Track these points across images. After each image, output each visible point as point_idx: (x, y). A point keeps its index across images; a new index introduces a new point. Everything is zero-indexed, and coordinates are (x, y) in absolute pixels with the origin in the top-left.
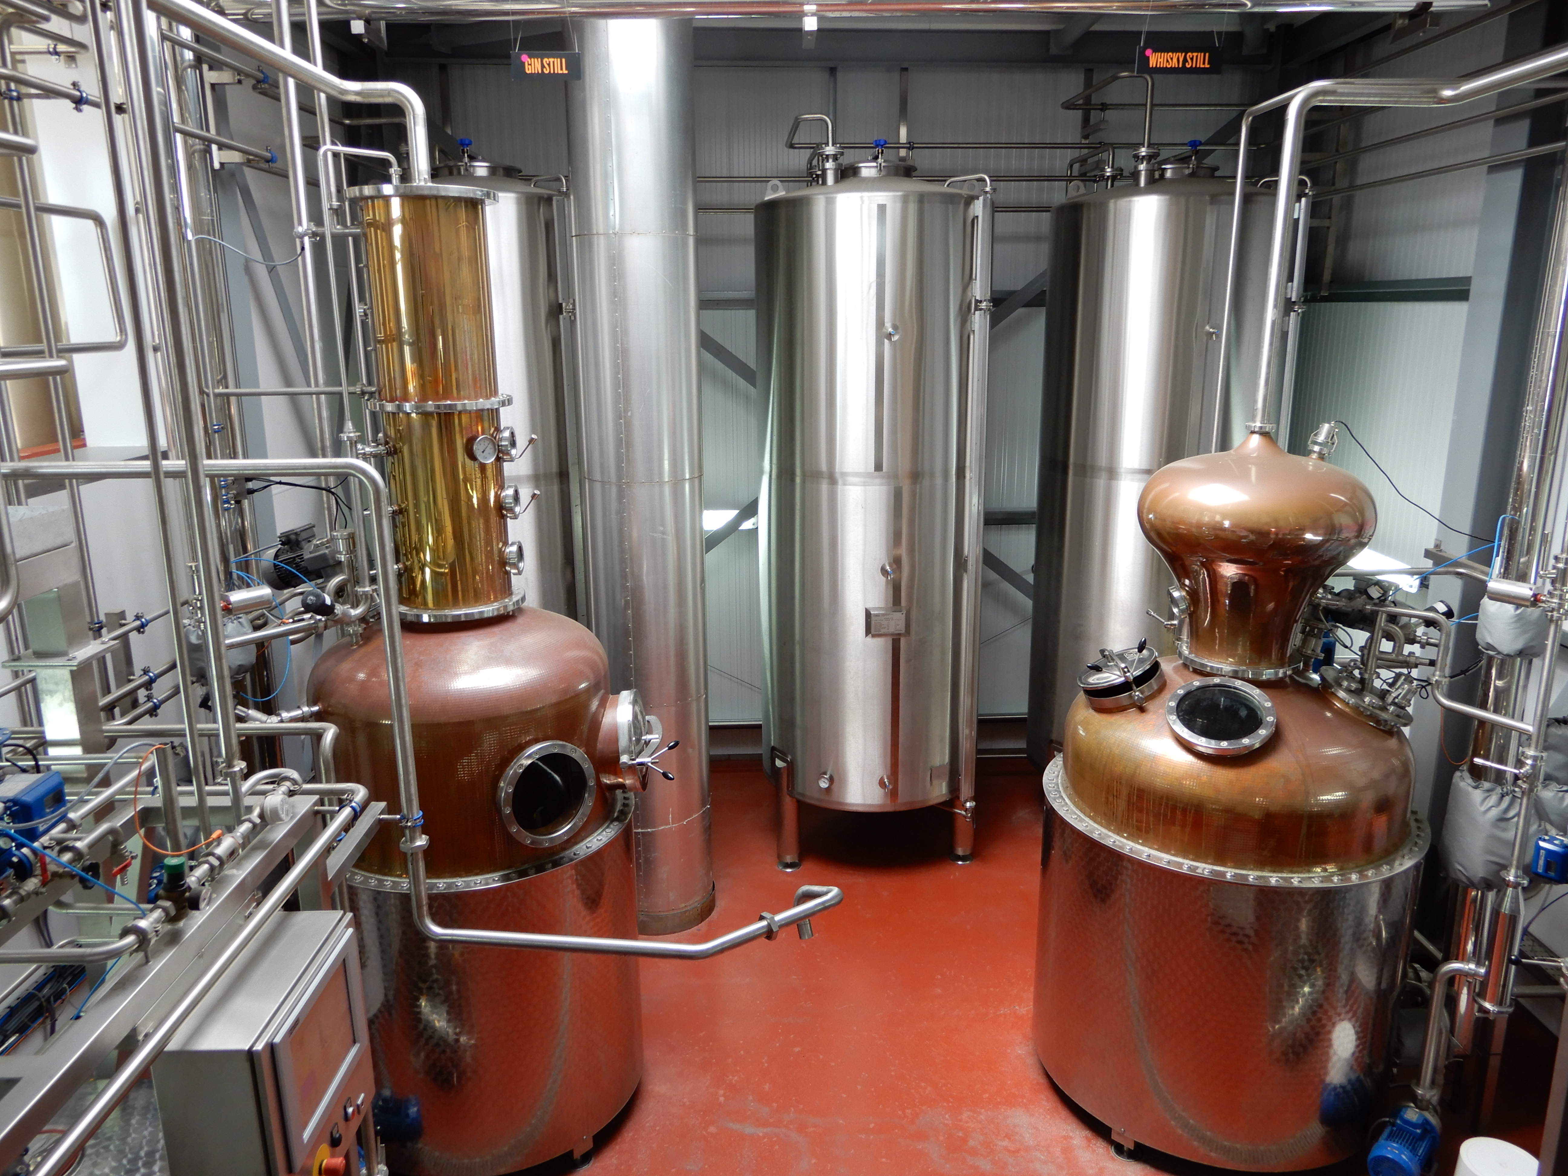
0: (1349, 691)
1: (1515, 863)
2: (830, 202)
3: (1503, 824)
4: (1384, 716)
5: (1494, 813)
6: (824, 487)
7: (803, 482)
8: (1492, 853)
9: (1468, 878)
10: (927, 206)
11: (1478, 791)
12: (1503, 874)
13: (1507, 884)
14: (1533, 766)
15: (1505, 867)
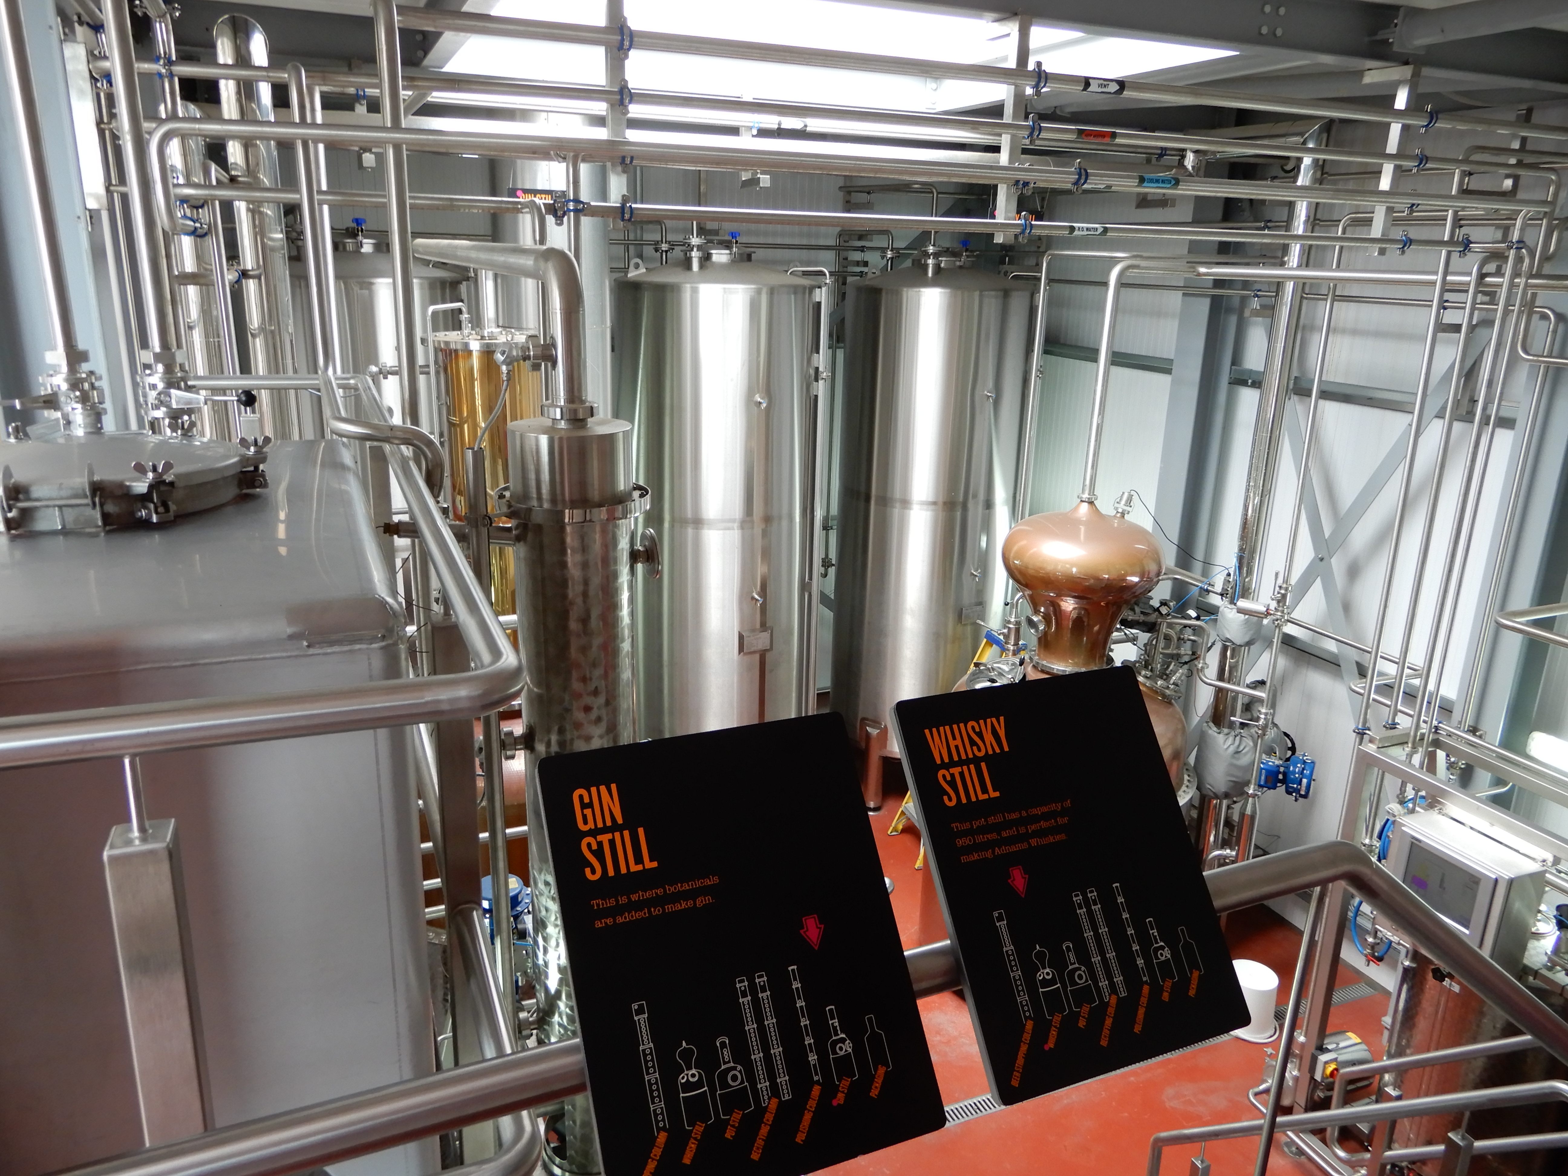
0: (1146, 677)
1: (1253, 781)
2: (695, 291)
3: (1236, 756)
4: (1168, 692)
5: (1232, 749)
6: (690, 531)
7: (672, 526)
8: (1233, 776)
9: (1214, 793)
10: (776, 296)
11: (1221, 735)
12: (1246, 789)
13: (1249, 796)
14: (1265, 719)
15: (1247, 783)
